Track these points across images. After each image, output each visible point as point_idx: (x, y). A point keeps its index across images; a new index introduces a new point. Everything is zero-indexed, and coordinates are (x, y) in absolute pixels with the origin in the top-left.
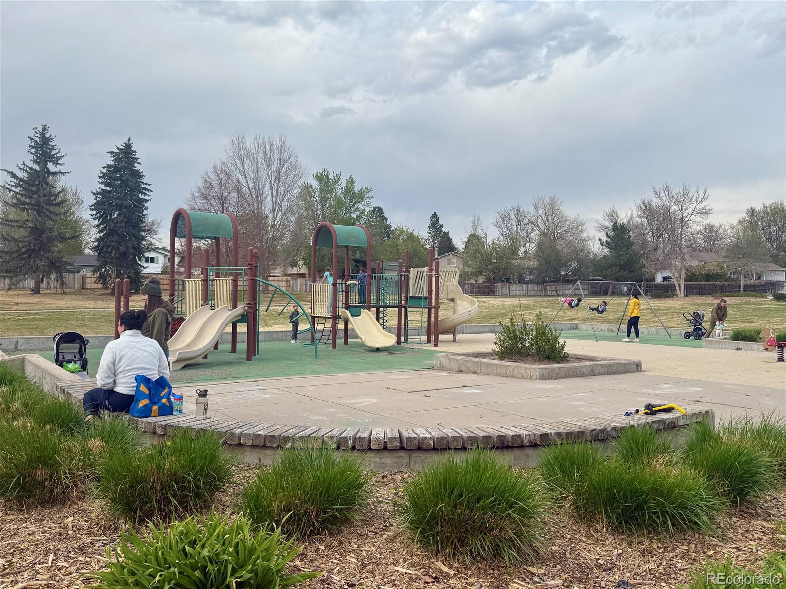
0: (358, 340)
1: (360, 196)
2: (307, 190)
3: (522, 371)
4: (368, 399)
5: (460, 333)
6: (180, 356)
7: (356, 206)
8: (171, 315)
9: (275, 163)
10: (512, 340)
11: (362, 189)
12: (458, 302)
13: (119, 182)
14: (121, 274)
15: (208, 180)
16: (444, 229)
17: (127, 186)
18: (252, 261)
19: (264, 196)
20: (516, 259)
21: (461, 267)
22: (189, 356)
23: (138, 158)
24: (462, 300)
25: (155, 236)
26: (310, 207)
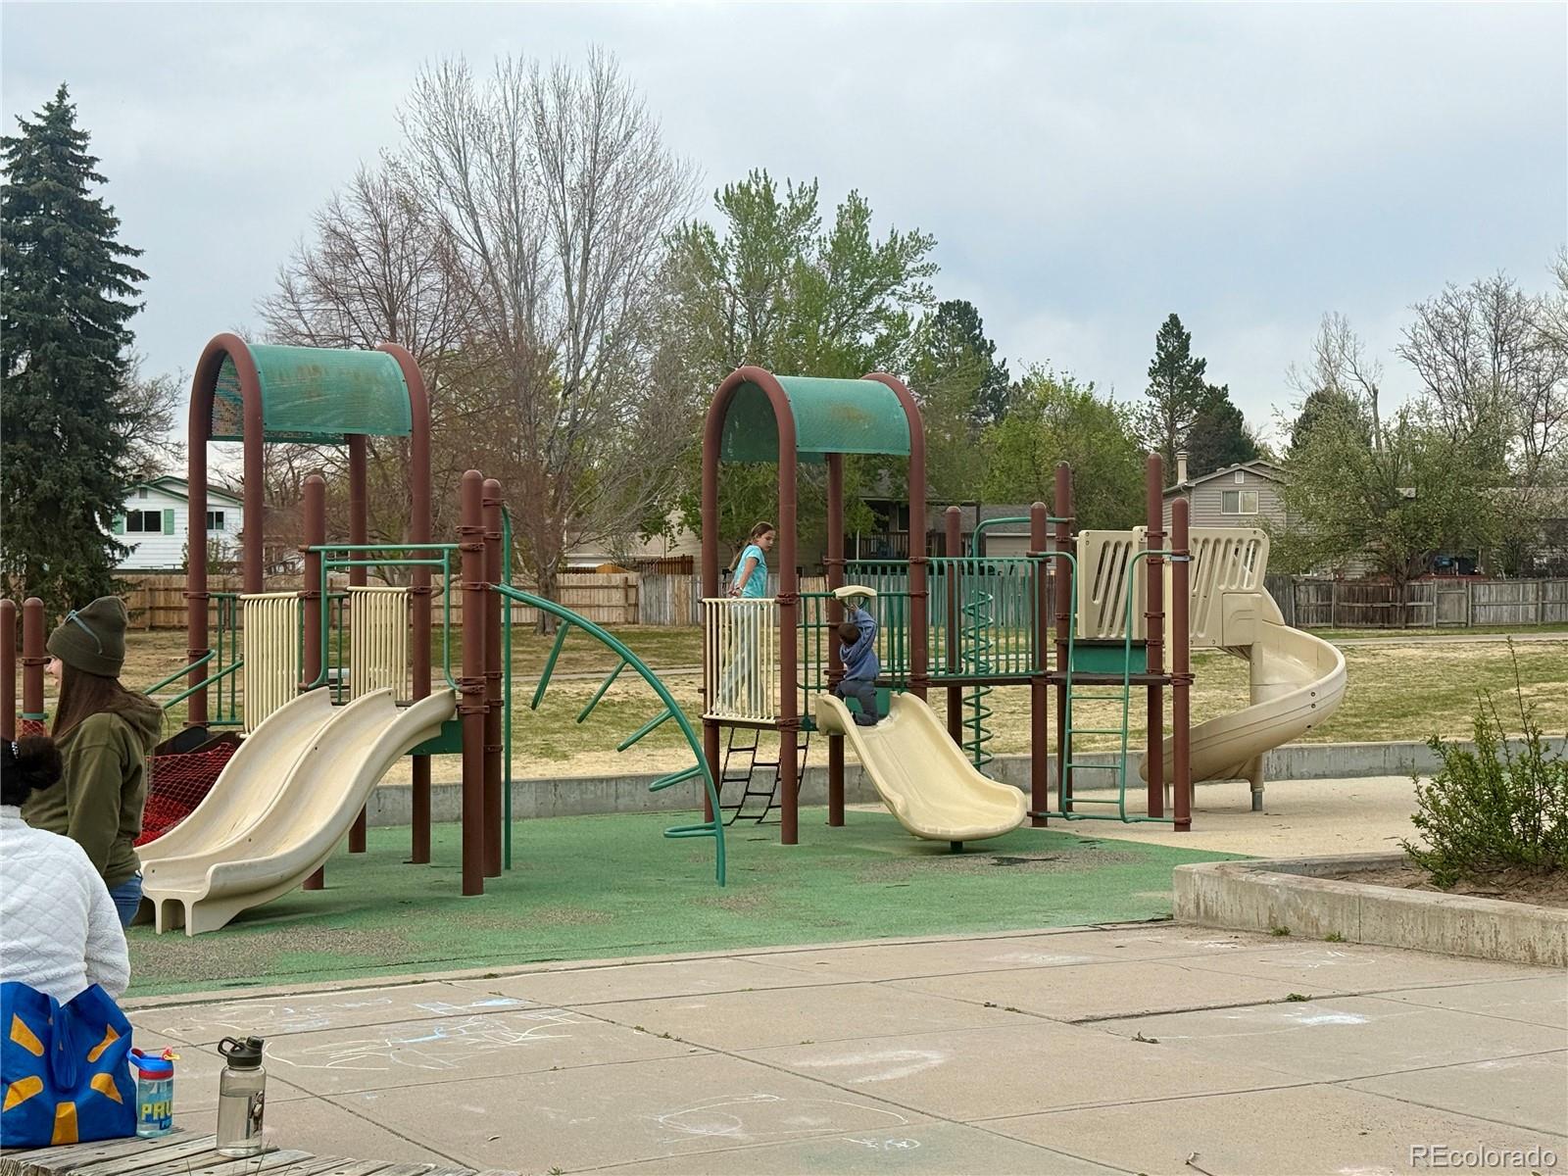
0: (881, 809)
1: (890, 266)
2: (696, 249)
3: (1531, 932)
4: (906, 1053)
5: (1277, 777)
6: (220, 883)
7: (876, 302)
8: (146, 740)
9: (578, 158)
10: (1487, 809)
11: (894, 239)
12: (1268, 657)
13: (29, 248)
14: (44, 576)
15: (341, 229)
16: (1208, 379)
17: (58, 260)
18: (477, 520)
19: (540, 279)
20: (1495, 484)
21: (1279, 519)
22: (249, 879)
23: (93, 159)
24: (1280, 649)
25: (161, 437)
26: (705, 312)
